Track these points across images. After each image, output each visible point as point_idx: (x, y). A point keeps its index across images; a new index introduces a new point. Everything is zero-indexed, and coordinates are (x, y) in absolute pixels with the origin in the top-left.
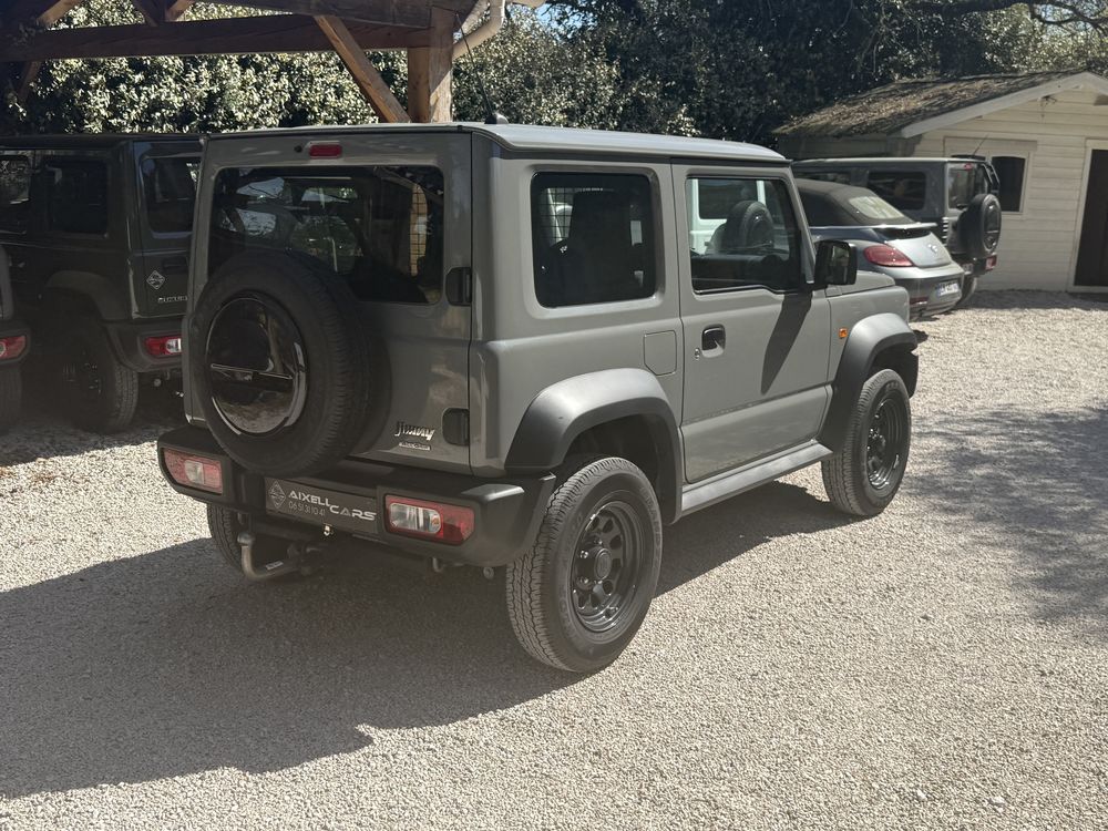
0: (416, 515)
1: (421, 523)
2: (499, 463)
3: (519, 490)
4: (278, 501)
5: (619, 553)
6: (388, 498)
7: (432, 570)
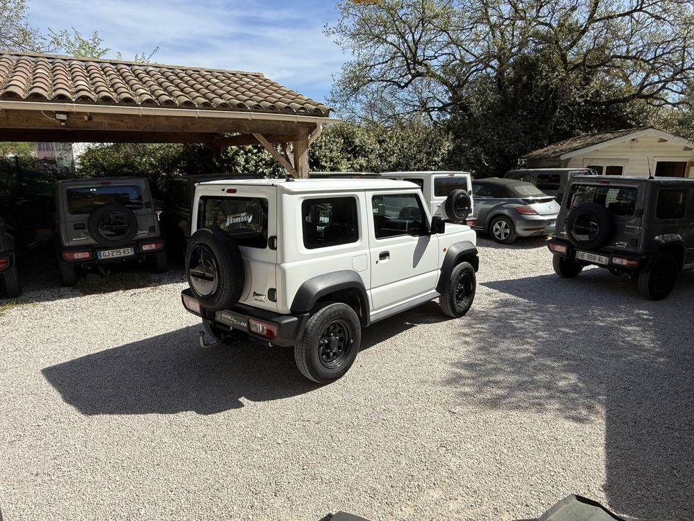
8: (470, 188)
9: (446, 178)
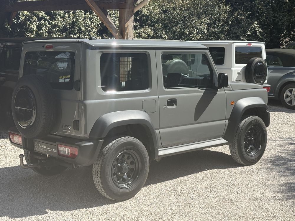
0: (66, 150)
1: (67, 153)
2: (87, 136)
3: (92, 143)
4: (36, 147)
5: (133, 166)
6: (59, 145)
7: (74, 168)
8: (264, 57)
9: (245, 47)
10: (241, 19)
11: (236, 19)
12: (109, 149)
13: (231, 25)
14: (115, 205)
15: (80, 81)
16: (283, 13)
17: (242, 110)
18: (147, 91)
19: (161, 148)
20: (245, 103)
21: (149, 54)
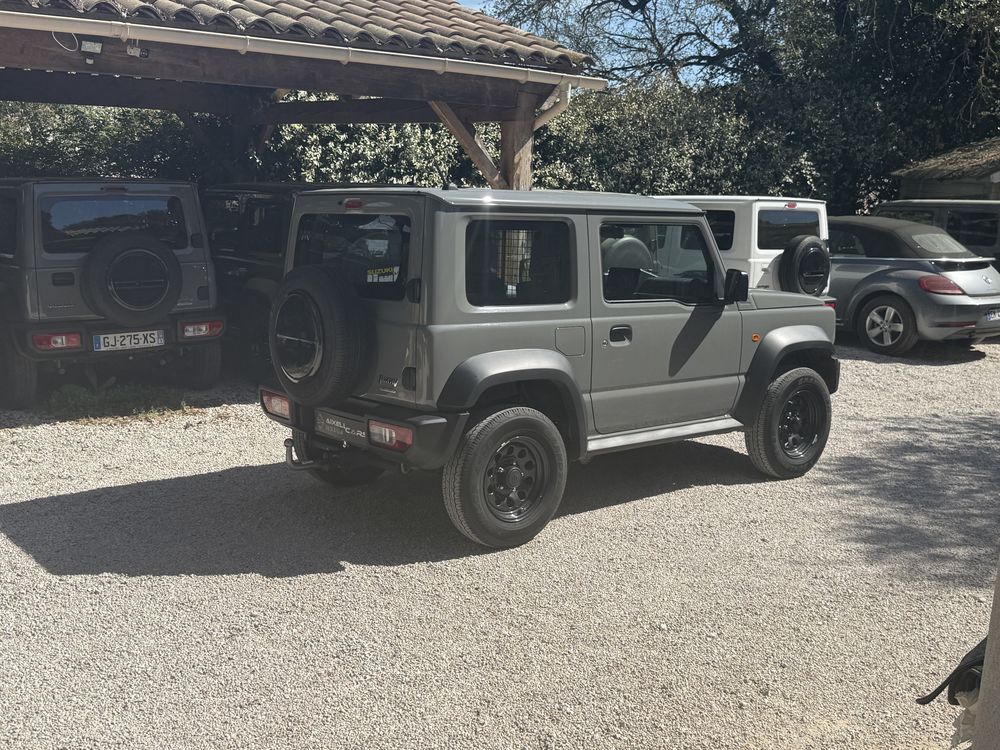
0: (386, 433)
1: (388, 439)
2: (433, 403)
3: (444, 420)
4: (320, 425)
5: (530, 473)
6: (371, 422)
7: (401, 472)
8: (824, 234)
9: (782, 211)
10: (771, 148)
11: (760, 147)
12: (480, 433)
13: (747, 160)
14: (489, 556)
15: (419, 280)
16: (866, 134)
17: (776, 354)
18: (566, 306)
19: (594, 434)
20: (783, 337)
21: (573, 224)
